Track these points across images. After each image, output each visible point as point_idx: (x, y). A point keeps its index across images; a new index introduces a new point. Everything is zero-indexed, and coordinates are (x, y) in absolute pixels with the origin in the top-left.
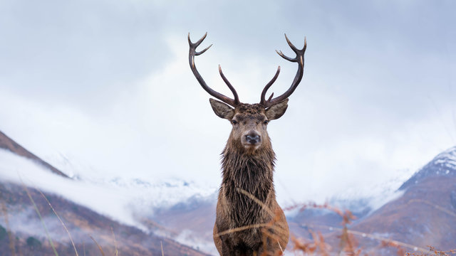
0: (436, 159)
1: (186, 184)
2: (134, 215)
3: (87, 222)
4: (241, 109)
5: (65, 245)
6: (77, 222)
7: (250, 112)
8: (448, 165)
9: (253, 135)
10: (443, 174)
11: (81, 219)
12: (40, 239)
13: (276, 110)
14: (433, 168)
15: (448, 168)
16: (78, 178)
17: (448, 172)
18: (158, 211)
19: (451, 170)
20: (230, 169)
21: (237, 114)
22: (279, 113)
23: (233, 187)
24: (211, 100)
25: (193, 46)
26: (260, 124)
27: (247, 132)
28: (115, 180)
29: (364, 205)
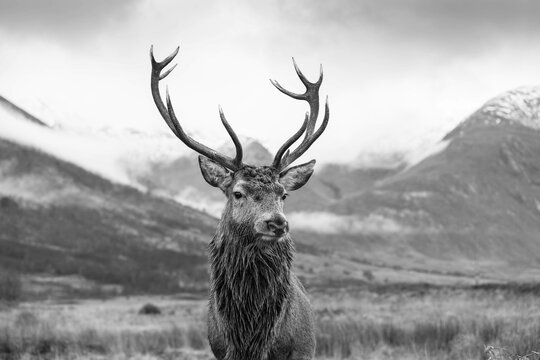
0: (485, 106)
2: (129, 173)
3: (71, 180)
4: (245, 175)
5: (46, 206)
6: (60, 180)
7: (262, 180)
8: (499, 114)
9: (279, 222)
10: (493, 124)
11: (64, 176)
12: (16, 200)
13: (295, 177)
14: (482, 117)
15: (499, 117)
16: (60, 126)
17: (498, 121)
18: (156, 167)
19: (502, 119)
20: (225, 271)
21: (241, 182)
22: (299, 181)
23: (230, 298)
27: (266, 215)
28: (105, 130)
29: (399, 160)
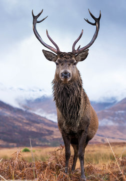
1: (40, 90)
4: (60, 56)
7: (66, 58)
9: (66, 73)
13: (81, 56)
21: (59, 59)
22: (83, 58)
24: (43, 50)
25: (35, 18)
26: (71, 65)
27: (62, 71)
29: (114, 100)
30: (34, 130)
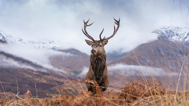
1: (50, 43)
7: (96, 43)
9: (93, 50)
13: (105, 42)
21: (93, 44)
24: (85, 40)
26: (98, 47)
30: (44, 81)
